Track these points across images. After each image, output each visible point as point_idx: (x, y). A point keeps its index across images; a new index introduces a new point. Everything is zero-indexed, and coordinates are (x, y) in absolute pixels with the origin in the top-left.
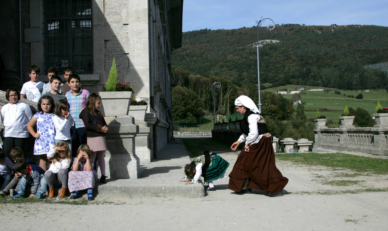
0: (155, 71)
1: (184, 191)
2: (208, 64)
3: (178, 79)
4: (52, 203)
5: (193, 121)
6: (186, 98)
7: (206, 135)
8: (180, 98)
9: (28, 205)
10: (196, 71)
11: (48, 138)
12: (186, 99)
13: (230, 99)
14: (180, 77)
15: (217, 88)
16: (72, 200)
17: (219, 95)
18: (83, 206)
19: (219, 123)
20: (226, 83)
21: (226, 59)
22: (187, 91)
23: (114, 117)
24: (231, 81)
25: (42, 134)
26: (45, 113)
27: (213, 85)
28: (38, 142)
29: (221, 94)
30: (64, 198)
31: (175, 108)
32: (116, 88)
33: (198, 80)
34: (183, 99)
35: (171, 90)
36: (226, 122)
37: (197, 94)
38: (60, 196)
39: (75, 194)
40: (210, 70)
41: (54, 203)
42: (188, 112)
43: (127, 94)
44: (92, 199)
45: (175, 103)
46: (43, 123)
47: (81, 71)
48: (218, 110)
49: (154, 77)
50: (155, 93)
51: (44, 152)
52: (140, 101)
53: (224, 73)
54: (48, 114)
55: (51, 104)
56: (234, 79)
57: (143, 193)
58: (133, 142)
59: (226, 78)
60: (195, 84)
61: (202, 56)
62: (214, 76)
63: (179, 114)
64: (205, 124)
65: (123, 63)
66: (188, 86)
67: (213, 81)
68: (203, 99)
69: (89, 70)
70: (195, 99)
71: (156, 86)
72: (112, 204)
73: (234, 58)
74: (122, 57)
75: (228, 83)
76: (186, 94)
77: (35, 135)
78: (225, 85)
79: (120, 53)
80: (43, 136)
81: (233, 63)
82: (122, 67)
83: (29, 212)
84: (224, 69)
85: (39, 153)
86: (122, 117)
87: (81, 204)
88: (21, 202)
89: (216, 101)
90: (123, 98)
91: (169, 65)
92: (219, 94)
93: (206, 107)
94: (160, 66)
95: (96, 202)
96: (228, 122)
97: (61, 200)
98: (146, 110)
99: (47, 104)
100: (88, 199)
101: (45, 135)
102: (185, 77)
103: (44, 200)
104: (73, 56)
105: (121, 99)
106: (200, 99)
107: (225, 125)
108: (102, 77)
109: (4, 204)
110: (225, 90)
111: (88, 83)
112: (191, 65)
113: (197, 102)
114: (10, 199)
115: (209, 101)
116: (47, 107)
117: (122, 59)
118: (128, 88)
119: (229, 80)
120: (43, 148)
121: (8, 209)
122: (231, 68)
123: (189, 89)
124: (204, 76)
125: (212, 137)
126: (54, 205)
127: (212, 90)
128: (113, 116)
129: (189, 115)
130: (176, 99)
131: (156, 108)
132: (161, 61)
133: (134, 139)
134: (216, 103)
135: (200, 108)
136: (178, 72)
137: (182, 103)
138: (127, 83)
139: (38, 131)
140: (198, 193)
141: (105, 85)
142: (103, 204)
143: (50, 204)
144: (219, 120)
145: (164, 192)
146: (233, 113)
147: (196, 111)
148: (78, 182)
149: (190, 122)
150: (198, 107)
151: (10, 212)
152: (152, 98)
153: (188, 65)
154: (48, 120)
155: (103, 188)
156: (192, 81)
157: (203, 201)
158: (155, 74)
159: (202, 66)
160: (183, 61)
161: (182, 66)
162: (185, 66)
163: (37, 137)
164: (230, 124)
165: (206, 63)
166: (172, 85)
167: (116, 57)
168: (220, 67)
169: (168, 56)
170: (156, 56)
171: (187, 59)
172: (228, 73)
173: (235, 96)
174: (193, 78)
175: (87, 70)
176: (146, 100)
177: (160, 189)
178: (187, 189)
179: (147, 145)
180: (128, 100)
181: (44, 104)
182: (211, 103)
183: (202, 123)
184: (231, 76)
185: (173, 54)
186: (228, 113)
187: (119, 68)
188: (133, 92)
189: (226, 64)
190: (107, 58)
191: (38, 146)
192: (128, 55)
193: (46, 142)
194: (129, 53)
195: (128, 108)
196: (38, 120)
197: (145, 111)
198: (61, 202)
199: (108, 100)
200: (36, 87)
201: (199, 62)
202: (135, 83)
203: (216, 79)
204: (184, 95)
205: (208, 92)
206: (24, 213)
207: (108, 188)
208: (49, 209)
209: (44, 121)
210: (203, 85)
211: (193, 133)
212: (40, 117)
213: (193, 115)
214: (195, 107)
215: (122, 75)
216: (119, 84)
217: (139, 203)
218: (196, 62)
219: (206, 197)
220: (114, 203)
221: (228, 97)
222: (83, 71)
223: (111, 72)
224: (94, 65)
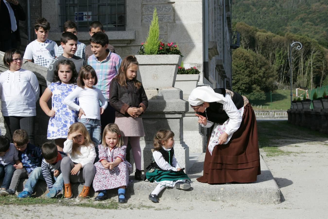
0: (211, 27)
1: (251, 194)
2: (283, 16)
3: (240, 38)
4: (71, 205)
5: (261, 97)
6: (250, 64)
7: (279, 116)
8: (242, 65)
9: (39, 207)
10: (265, 26)
11: (67, 117)
12: (251, 66)
13: (315, 66)
14: (243, 35)
15: (295, 51)
16: (97, 202)
17: (299, 61)
18: (112, 211)
19: (299, 100)
20: (309, 43)
21: (310, 9)
22: (253, 55)
23: (155, 89)
24: (317, 41)
25: (58, 111)
26: (63, 83)
27: (290, 46)
28: (53, 122)
29: (302, 59)
30: (87, 199)
31: (236, 78)
32: (158, 49)
33: (268, 40)
34: (247, 67)
35: (231, 54)
36: (308, 99)
37: (267, 59)
38: (80, 196)
39: (101, 194)
40: (286, 25)
41: (73, 205)
42: (253, 85)
43: (174, 58)
44: (125, 201)
45: (236, 72)
46: (60, 97)
47: (109, 26)
48: (296, 81)
49: (209, 35)
50: (210, 58)
51: (60, 135)
52: (190, 68)
53: (306, 29)
54: (67, 85)
55: (71, 72)
56: (321, 37)
57: (193, 195)
58: (180, 124)
59: (308, 36)
60: (264, 45)
61: (275, 5)
62: (291, 34)
63: (241, 88)
64: (278, 101)
65: (167, 15)
66: (254, 48)
67: (291, 40)
68: (275, 67)
69: (121, 26)
70: (263, 66)
71: (211, 47)
72: (151, 209)
73: (321, 7)
74: (165, 7)
75: (311, 44)
76: (252, 59)
77: (49, 113)
78: (307, 47)
79: (163, 2)
80: (60, 114)
81: (320, 14)
82: (165, 21)
83: (39, 217)
84: (306, 23)
85: (53, 136)
86: (166, 89)
87: (109, 208)
88: (29, 204)
89: (294, 69)
90: (168, 63)
91: (229, 19)
92: (298, 59)
93: (279, 77)
94: (217, 20)
95: (130, 205)
96: (312, 99)
97: (83, 202)
98: (198, 81)
99: (66, 72)
100: (119, 201)
101: (62, 112)
102: (250, 36)
103: (60, 201)
104: (99, 6)
105: (166, 66)
106: (271, 66)
107: (307, 102)
108: (138, 34)
109: (6, 206)
110: (307, 53)
111: (119, 43)
112: (259, 19)
113: (266, 70)
114: (13, 199)
115: (284, 69)
116: (66, 75)
117: (164, 10)
118: (175, 50)
119: (313, 39)
120: (58, 130)
121: (11, 213)
122: (317, 22)
123: (256, 52)
124: (278, 34)
125: (287, 119)
126: (72, 208)
127: (288, 54)
128: (153, 88)
129: (255, 89)
130: (237, 66)
131: (211, 78)
132: (218, 14)
133: (181, 119)
134: (294, 72)
135: (271, 79)
136: (240, 28)
137: (246, 71)
138: (173, 43)
139: (52, 107)
140: (271, 197)
141: (142, 46)
142: (138, 208)
143: (68, 207)
144: (298, 95)
145: (223, 195)
146: (319, 86)
147: (265, 83)
148: (106, 178)
149: (257, 98)
150: (268, 78)
151: (14, 217)
152: (205, 65)
153: (255, 19)
154: (67, 92)
155: (140, 186)
156: (260, 41)
157: (278, 208)
158: (210, 30)
159: (274, 19)
160: (248, 13)
161: (246, 20)
162: (250, 20)
163: (52, 116)
164: (314, 101)
165: (280, 15)
166: (232, 47)
167: (157, 7)
168: (300, 21)
169: (227, 6)
170: (212, 6)
171: (253, 9)
172: (311, 29)
173: (321, 61)
174: (261, 36)
175: (118, 26)
176: (198, 67)
177: (217, 191)
178: (255, 191)
179: (198, 129)
180: (175, 66)
181: (62, 72)
182: (286, 72)
183: (274, 100)
184: (316, 33)
185: (233, 3)
186: (312, 86)
187: (160, 22)
188: (182, 56)
189: (310, 16)
190: (145, 8)
191: (52, 127)
192: (173, 5)
193: (63, 121)
194: (175, 2)
195: (174, 77)
196: (54, 93)
197: (196, 81)
198: (82, 204)
199: (148, 66)
200: (46, 49)
201: (271, 13)
202: (183, 43)
203: (293, 38)
204: (248, 60)
205: (282, 57)
206: (32, 218)
207: (146, 187)
208: (66, 214)
209: (62, 93)
210: (275, 47)
211: (261, 114)
212: (56, 89)
213: (261, 89)
214: (264, 77)
215: (165, 32)
216: (161, 45)
217: (188, 209)
218: (266, 14)
219: (282, 203)
220: (154, 207)
221: (311, 63)
222: (112, 26)
223: (151, 27)
224: (127, 18)
